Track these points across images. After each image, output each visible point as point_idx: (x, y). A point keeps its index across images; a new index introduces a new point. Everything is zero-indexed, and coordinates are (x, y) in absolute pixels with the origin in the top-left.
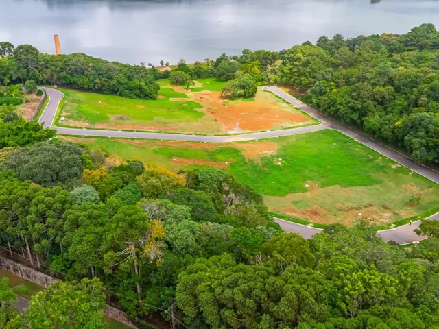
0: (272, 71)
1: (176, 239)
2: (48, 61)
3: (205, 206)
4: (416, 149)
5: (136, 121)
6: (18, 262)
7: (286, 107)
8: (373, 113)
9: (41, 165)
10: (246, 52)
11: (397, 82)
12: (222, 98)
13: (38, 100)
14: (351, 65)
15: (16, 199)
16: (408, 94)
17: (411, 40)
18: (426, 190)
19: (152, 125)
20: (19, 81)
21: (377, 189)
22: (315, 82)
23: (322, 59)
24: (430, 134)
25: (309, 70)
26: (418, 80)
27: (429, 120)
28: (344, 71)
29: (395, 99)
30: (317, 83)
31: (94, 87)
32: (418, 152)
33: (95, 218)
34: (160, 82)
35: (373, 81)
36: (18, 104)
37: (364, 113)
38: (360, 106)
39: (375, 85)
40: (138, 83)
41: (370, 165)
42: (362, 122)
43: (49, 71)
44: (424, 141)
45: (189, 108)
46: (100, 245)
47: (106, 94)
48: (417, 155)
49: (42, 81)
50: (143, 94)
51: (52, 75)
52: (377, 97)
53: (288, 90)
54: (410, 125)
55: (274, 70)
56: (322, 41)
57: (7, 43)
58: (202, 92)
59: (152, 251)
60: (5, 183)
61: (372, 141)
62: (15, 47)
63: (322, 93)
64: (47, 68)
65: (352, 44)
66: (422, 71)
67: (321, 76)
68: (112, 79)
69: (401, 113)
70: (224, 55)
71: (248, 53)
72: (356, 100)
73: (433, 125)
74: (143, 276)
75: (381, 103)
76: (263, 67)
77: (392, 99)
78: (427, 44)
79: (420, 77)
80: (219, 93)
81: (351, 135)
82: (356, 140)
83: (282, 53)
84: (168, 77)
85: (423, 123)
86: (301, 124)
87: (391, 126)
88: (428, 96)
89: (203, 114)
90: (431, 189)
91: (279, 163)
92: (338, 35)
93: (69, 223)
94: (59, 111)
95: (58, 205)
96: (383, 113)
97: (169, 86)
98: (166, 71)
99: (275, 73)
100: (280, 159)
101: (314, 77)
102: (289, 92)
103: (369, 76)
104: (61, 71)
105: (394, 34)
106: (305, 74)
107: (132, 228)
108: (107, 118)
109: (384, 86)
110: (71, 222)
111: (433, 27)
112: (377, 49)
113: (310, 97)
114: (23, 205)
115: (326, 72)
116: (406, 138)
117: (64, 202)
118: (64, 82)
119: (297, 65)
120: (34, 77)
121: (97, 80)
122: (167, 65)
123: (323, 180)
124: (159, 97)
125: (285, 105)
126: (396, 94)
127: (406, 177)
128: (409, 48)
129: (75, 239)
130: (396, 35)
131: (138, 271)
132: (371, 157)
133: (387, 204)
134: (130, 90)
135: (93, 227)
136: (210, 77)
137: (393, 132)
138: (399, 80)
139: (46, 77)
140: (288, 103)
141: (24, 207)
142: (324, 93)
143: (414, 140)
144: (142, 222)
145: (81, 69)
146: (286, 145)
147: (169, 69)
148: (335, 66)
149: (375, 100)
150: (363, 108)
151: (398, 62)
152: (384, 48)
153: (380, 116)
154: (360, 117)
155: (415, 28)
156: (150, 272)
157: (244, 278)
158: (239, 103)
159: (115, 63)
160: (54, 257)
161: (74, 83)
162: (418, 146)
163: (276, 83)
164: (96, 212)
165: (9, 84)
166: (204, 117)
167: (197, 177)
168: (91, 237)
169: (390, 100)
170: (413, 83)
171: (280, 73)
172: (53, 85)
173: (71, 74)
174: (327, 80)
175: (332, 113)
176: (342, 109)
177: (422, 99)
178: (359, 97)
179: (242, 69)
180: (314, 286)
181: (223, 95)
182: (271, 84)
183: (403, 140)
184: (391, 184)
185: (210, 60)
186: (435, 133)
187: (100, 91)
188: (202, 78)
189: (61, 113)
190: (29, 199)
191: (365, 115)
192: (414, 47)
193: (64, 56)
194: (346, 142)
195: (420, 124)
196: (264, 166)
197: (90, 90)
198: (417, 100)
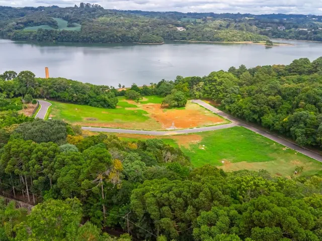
0: (197, 89)
1: (130, 171)
2: (41, 82)
3: (151, 158)
4: (299, 136)
5: (101, 121)
6: (19, 200)
7: (207, 113)
8: (268, 114)
9: (40, 131)
10: (179, 77)
11: (283, 93)
12: (163, 107)
13: (33, 107)
14: (252, 84)
15: (22, 150)
16: (292, 101)
17: (293, 69)
18: (307, 164)
19: (113, 124)
20: (20, 95)
21: (273, 164)
22: (227, 95)
23: (232, 80)
24: (308, 125)
25: (223, 87)
26: (298, 91)
27: (306, 116)
28: (247, 88)
29: (283, 104)
30: (229, 95)
31: (72, 99)
32: (300, 138)
33: (75, 160)
34: (118, 98)
35: (267, 93)
36: (19, 110)
37: (261, 114)
38: (259, 109)
39: (268, 95)
40: (103, 96)
41: (267, 148)
42: (261, 120)
43: (41, 89)
44: (304, 130)
45: (139, 114)
46: (78, 177)
47: (81, 104)
48: (299, 140)
49: (36, 96)
50: (106, 105)
51: (44, 92)
52: (270, 103)
53: (209, 102)
54: (293, 120)
55: (199, 88)
56: (232, 70)
57: (12, 72)
58: (148, 104)
59: (114, 178)
60: (15, 141)
61: (268, 133)
62: (18, 74)
63: (232, 102)
64: (40, 86)
65: (252, 72)
66: (301, 86)
67: (231, 91)
68: (85, 94)
69: (288, 113)
70: (163, 80)
71: (180, 78)
72: (256, 105)
73: (310, 119)
74: (108, 199)
75: (273, 107)
76: (191, 87)
77: (280, 104)
78: (304, 71)
79: (299, 89)
80: (160, 105)
81: (253, 130)
82: (257, 133)
83: (204, 78)
84: (123, 95)
85: (302, 118)
86: (218, 123)
87: (281, 122)
88: (305, 101)
89: (149, 118)
90: (311, 163)
91: (203, 148)
92: (242, 65)
93: (58, 163)
94: (48, 114)
95: (51, 153)
96: (275, 114)
97: (125, 101)
98: (123, 91)
99: (199, 91)
100: (204, 146)
101: (226, 92)
102: (209, 103)
103: (264, 89)
104: (50, 89)
105: (281, 65)
106: (220, 90)
107: (101, 162)
108: (81, 119)
109: (275, 96)
110: (60, 162)
111: (308, 60)
112: (269, 73)
113: (224, 105)
114: (27, 154)
115: (234, 88)
116: (291, 129)
117: (55, 151)
118: (52, 96)
119: (214, 85)
120: (31, 93)
121: (75, 95)
122: (123, 87)
123: (234, 158)
124: (117, 107)
125: (206, 111)
126: (283, 101)
127: (293, 156)
128: (292, 74)
129: (62, 173)
130: (283, 66)
131: (104, 196)
132: (268, 143)
133: (280, 172)
134: (98, 102)
135: (74, 165)
136: (153, 94)
137: (282, 126)
138: (285, 91)
139: (39, 93)
140: (209, 110)
141: (27, 156)
142: (234, 102)
143: (297, 130)
144: (108, 158)
145: (64, 87)
146: (208, 137)
147: (125, 89)
148: (241, 85)
149: (269, 105)
150: (261, 110)
151: (284, 81)
152: (274, 73)
153: (273, 116)
154: (259, 117)
155: (295, 60)
156: (113, 196)
157: (176, 186)
158: (174, 111)
159: (87, 84)
160: (46, 192)
161: (59, 97)
162: (300, 134)
163: (200, 98)
164: (76, 157)
165: (13, 97)
166: (150, 119)
167: (144, 144)
168: (73, 171)
169: (280, 105)
170: (295, 93)
171: (202, 91)
172: (44, 98)
173: (57, 91)
174: (235, 93)
175: (239, 115)
176: (246, 112)
177: (301, 103)
178: (258, 103)
179: (176, 88)
180: (222, 186)
181: (163, 105)
182: (196, 99)
183: (289, 131)
184: (283, 160)
185: (154, 83)
186: (311, 125)
187: (76, 102)
188: (148, 95)
189: (49, 115)
190: (31, 150)
191: (262, 115)
192: (296, 73)
193: (52, 79)
194: (250, 134)
195: (300, 119)
196: (192, 150)
197: (69, 102)
198: (298, 104)
